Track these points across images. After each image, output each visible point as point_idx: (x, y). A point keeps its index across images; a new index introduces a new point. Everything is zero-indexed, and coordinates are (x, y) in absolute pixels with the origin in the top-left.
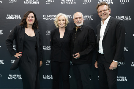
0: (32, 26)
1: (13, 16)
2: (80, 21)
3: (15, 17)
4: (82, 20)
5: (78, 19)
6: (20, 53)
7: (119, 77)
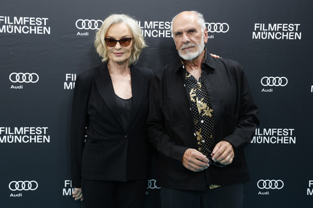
5: (185, 34)
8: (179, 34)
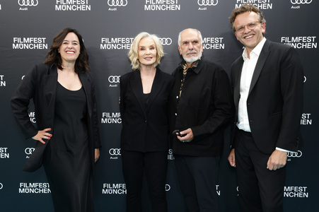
0: (74, 65)
1: (29, 40)
2: (194, 51)
3: (32, 42)
4: (199, 47)
5: (191, 43)
6: (47, 130)
7: (290, 188)
8: (186, 43)
